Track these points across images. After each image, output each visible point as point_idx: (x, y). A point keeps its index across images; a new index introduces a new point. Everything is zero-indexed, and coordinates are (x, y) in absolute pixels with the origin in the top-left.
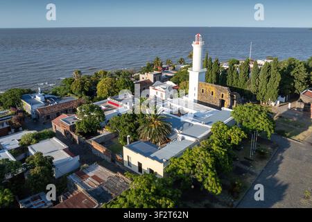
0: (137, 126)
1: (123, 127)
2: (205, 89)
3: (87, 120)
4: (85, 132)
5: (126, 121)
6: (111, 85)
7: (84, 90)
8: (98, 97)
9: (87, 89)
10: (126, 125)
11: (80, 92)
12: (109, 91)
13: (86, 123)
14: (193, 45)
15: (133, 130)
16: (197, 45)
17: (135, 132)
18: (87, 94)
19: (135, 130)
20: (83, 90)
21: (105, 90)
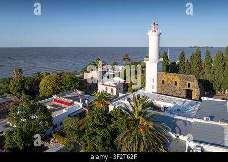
0: (115, 133)
1: (90, 137)
2: (165, 80)
3: (24, 127)
4: (21, 147)
5: (95, 126)
6: (56, 82)
7: (25, 89)
8: (41, 96)
9: (27, 88)
10: (95, 134)
11: (19, 91)
12: (54, 89)
13: (22, 132)
14: (148, 33)
15: (108, 142)
16: (154, 33)
17: (112, 145)
18: (27, 92)
19: (112, 142)
20: (23, 88)
21: (50, 88)
